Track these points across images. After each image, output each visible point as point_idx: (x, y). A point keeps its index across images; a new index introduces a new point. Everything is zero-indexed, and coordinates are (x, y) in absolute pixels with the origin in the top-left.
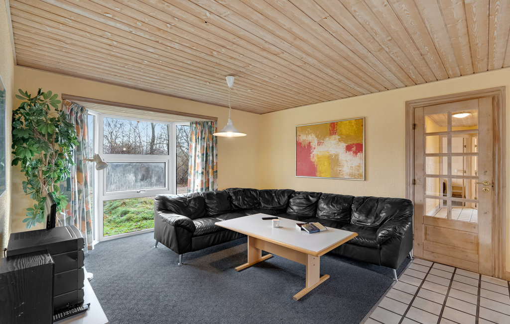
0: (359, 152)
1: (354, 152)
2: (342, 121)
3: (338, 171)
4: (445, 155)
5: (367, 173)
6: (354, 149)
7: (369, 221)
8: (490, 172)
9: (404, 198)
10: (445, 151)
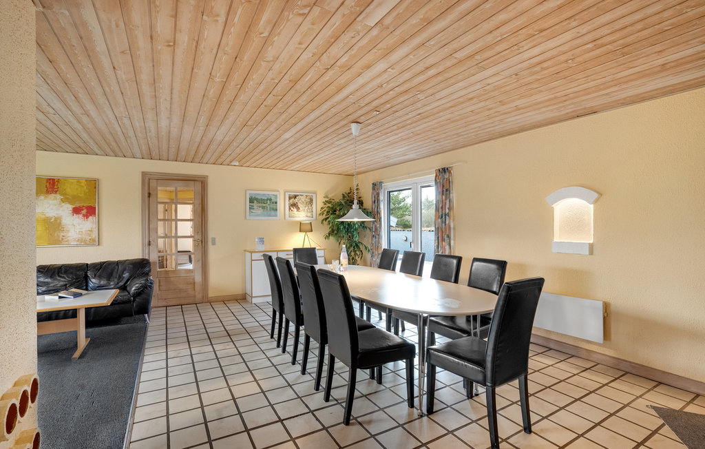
0: (91, 215)
1: (84, 216)
2: (66, 178)
3: (61, 237)
4: (173, 220)
5: (100, 238)
6: (84, 212)
7: (112, 283)
8: (200, 233)
9: (141, 258)
10: (174, 218)
